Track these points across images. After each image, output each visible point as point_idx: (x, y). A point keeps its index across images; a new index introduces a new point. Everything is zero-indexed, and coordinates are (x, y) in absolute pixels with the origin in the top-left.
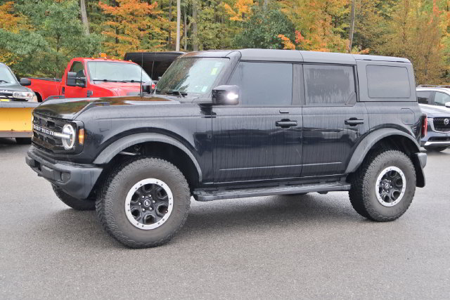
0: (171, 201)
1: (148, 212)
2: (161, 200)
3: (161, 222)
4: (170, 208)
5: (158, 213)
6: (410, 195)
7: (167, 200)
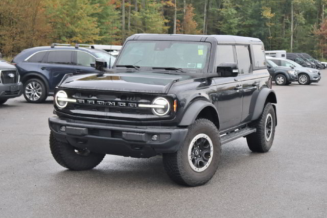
0: (212, 149)
1: (198, 159)
2: (206, 149)
3: (208, 164)
4: (212, 154)
5: (205, 158)
6: (274, 131)
7: (210, 148)
